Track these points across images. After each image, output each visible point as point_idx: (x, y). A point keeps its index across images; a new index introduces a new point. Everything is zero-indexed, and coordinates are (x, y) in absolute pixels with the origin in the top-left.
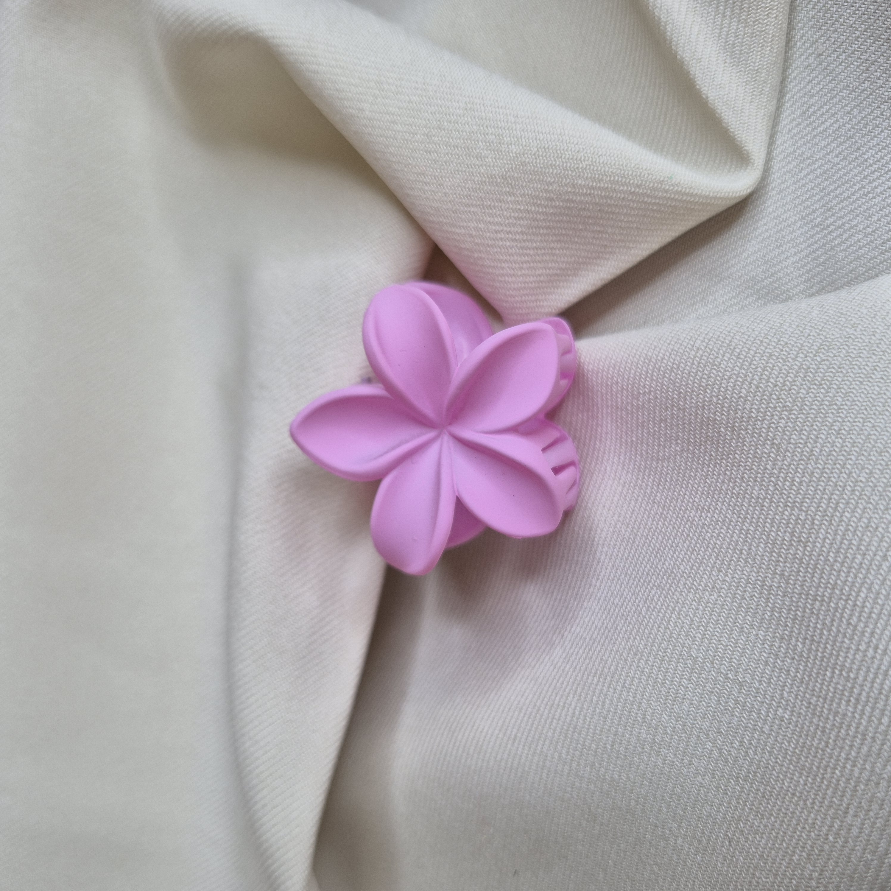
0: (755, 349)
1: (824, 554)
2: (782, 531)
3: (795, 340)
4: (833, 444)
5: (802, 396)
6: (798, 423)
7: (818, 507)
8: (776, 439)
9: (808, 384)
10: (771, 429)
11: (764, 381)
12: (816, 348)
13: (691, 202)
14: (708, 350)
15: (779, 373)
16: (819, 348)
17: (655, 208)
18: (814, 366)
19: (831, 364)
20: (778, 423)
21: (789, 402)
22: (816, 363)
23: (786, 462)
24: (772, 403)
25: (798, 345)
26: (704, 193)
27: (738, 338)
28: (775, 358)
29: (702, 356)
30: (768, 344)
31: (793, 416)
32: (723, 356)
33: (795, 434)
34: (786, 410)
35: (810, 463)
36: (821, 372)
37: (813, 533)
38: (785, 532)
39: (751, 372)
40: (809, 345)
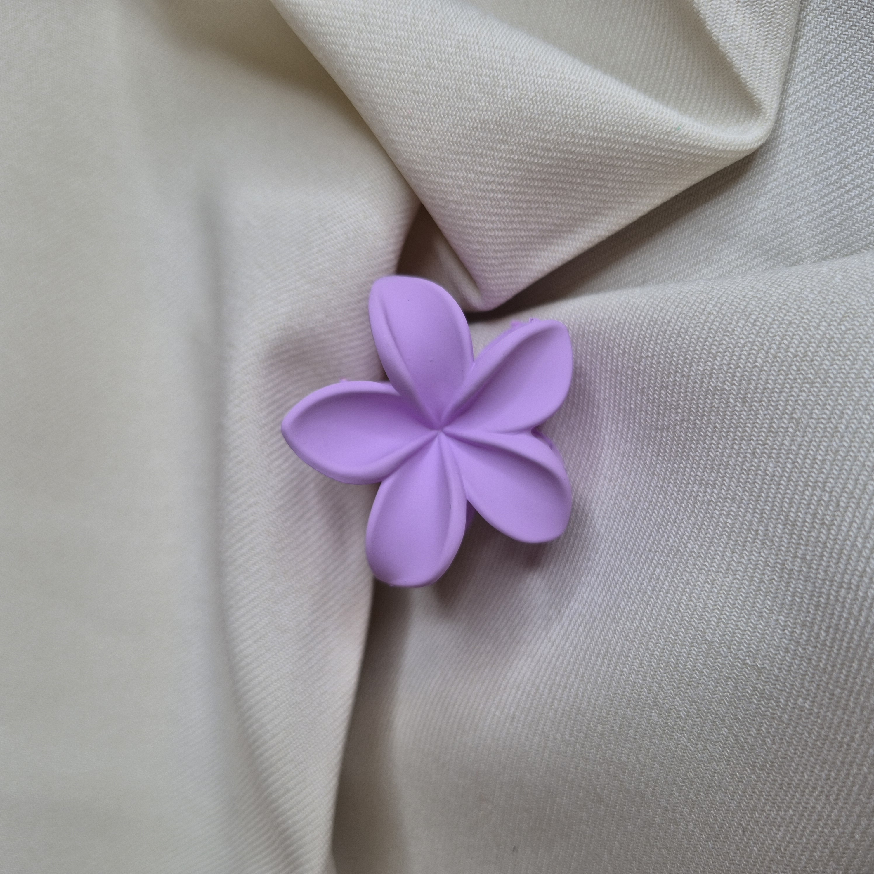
0: (772, 316)
1: (850, 539)
2: (803, 512)
3: (817, 307)
4: (860, 421)
5: (825, 367)
6: (821, 397)
7: (844, 488)
8: (796, 413)
9: (832, 355)
10: (790, 403)
11: (782, 351)
12: (839, 315)
13: (699, 156)
14: (720, 315)
15: (800, 343)
16: (844, 317)
17: (660, 161)
18: (839, 336)
19: (856, 333)
20: (798, 396)
21: (811, 373)
22: (841, 332)
23: (806, 438)
24: (791, 374)
25: (821, 312)
26: (713, 145)
27: (754, 303)
28: (795, 326)
29: (713, 321)
30: (788, 312)
31: (816, 389)
32: (737, 322)
33: (817, 409)
34: (808, 383)
35: (835, 441)
36: (846, 342)
37: (838, 515)
38: (806, 513)
39: (768, 340)
40: (833, 313)
